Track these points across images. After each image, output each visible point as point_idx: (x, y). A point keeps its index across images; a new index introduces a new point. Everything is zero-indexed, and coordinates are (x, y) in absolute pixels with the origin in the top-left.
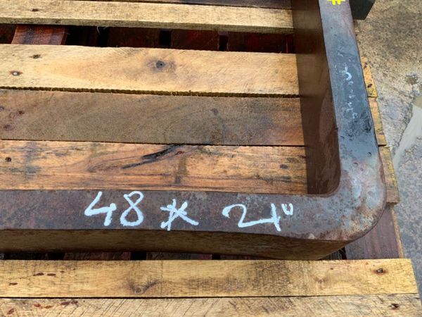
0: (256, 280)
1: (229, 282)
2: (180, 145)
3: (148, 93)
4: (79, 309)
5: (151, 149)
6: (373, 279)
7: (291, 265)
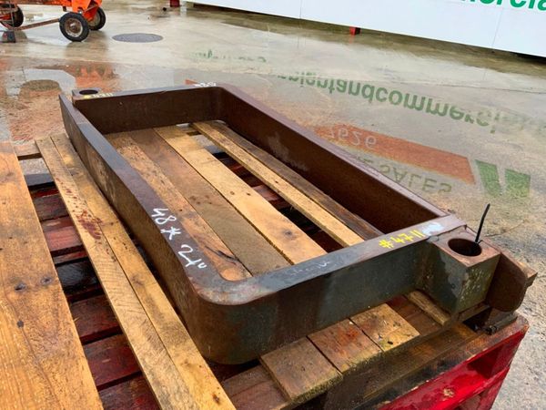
0: (168, 328)
1: (159, 315)
2: (238, 260)
3: (265, 237)
4: (112, 264)
5: (226, 252)
6: (208, 397)
7: (190, 342)
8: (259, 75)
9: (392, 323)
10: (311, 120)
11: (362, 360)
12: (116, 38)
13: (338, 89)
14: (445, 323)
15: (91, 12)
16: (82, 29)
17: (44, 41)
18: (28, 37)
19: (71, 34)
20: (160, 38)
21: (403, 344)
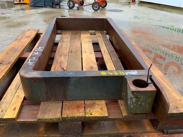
5: (65, 68)
6: (13, 107)
8: (151, 25)
9: (100, 108)
10: (164, 42)
11: (74, 116)
12: (108, 11)
13: (177, 31)
14: (125, 116)
15: (103, 2)
16: (98, 7)
17: (87, 10)
18: (84, 9)
19: (95, 8)
20: (123, 11)
21: (96, 117)
